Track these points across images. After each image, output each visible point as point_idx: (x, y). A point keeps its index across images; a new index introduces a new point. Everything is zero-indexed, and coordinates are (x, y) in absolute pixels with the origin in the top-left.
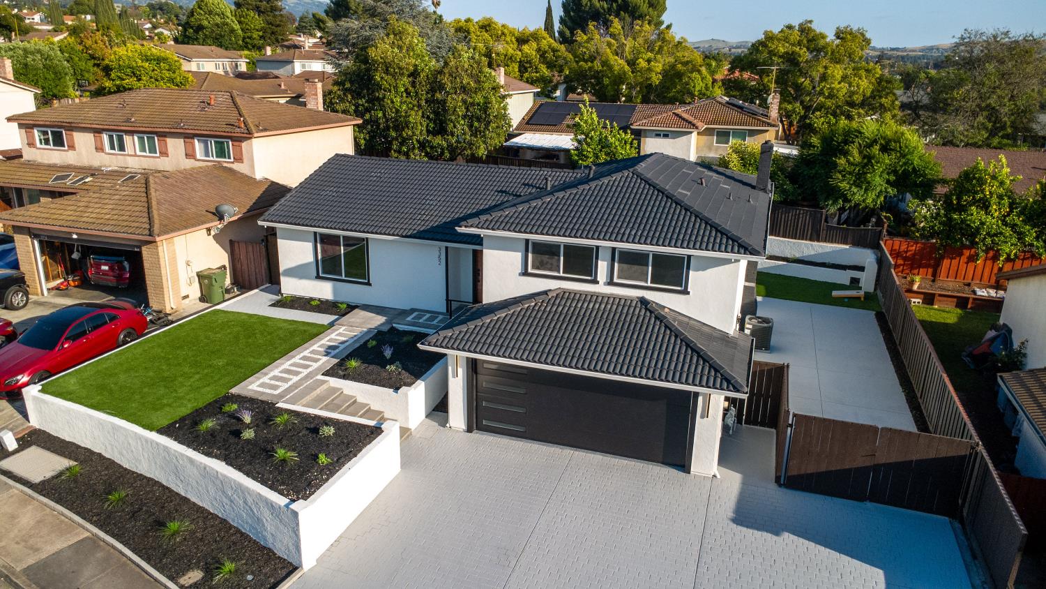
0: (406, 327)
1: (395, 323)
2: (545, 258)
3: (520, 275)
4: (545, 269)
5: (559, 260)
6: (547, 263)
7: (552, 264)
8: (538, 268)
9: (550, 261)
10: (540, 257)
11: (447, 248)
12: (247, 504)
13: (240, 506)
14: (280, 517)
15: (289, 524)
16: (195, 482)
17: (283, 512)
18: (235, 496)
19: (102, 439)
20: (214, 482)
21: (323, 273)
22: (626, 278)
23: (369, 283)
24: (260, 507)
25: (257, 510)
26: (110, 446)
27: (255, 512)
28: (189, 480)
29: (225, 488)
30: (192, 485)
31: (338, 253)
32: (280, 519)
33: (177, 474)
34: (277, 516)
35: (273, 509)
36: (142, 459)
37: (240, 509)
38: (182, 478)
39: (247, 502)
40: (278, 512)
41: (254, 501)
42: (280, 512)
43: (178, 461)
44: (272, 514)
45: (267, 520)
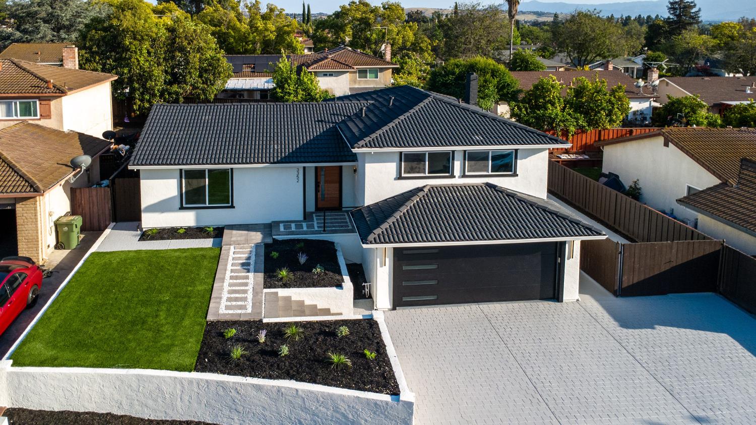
0: (285, 236)
1: (275, 235)
2: (414, 164)
3: (395, 179)
4: (414, 173)
5: (425, 164)
6: (416, 168)
7: (419, 168)
8: (409, 172)
9: (418, 166)
10: (410, 164)
11: (304, 168)
12: (338, 412)
13: (328, 416)
14: (386, 413)
15: (398, 417)
16: (261, 408)
17: (392, 407)
18: (321, 408)
19: (116, 396)
20: (291, 402)
21: (186, 204)
22: (474, 171)
23: (232, 207)
24: (358, 410)
25: (352, 415)
26: (129, 401)
27: (350, 416)
28: (250, 409)
29: (307, 404)
30: (255, 412)
31: (202, 184)
32: (385, 415)
33: (234, 407)
34: (382, 413)
35: (376, 407)
36: (179, 403)
37: (326, 420)
38: (240, 409)
39: (338, 410)
40: (384, 408)
41: (349, 406)
42: (387, 408)
43: (238, 392)
44: (375, 413)
45: (366, 421)
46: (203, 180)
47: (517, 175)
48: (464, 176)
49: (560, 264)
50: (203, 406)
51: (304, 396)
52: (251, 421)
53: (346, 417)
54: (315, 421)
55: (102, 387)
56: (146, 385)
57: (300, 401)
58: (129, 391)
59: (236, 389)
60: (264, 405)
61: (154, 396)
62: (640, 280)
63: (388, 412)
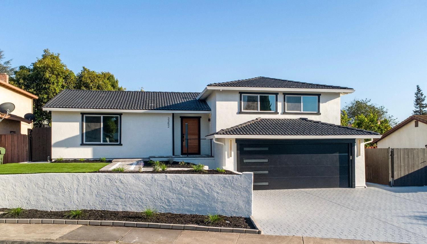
0: (159, 159)
2: (250, 103)
3: (237, 113)
4: (251, 109)
5: (257, 104)
6: (251, 106)
8: (247, 109)
9: (253, 105)
10: (247, 103)
11: (173, 114)
12: (197, 189)
13: (189, 193)
14: (233, 185)
15: (241, 187)
16: (139, 193)
17: (236, 180)
18: (184, 188)
19: (26, 194)
20: (161, 185)
21: (86, 142)
22: (291, 110)
23: (120, 144)
24: (211, 185)
25: (207, 189)
26: (35, 197)
27: (206, 191)
28: (131, 195)
29: (174, 185)
30: (134, 197)
31: (98, 127)
32: (231, 186)
33: (118, 194)
34: (229, 186)
35: (225, 181)
36: (75, 196)
37: (188, 197)
38: (123, 195)
39: (197, 187)
40: (231, 181)
41: (205, 183)
42: (233, 180)
43: (121, 182)
44: (224, 186)
45: (218, 193)
46: (99, 124)
47: (320, 114)
48: (284, 113)
49: (352, 160)
50: (94, 196)
51: (171, 179)
52: (131, 205)
53: (203, 193)
54: (179, 199)
55: (14, 187)
56: (50, 182)
57: (168, 184)
58: (36, 188)
59: (120, 179)
60: (141, 190)
61: (55, 191)
62: (406, 174)
63: (234, 184)
